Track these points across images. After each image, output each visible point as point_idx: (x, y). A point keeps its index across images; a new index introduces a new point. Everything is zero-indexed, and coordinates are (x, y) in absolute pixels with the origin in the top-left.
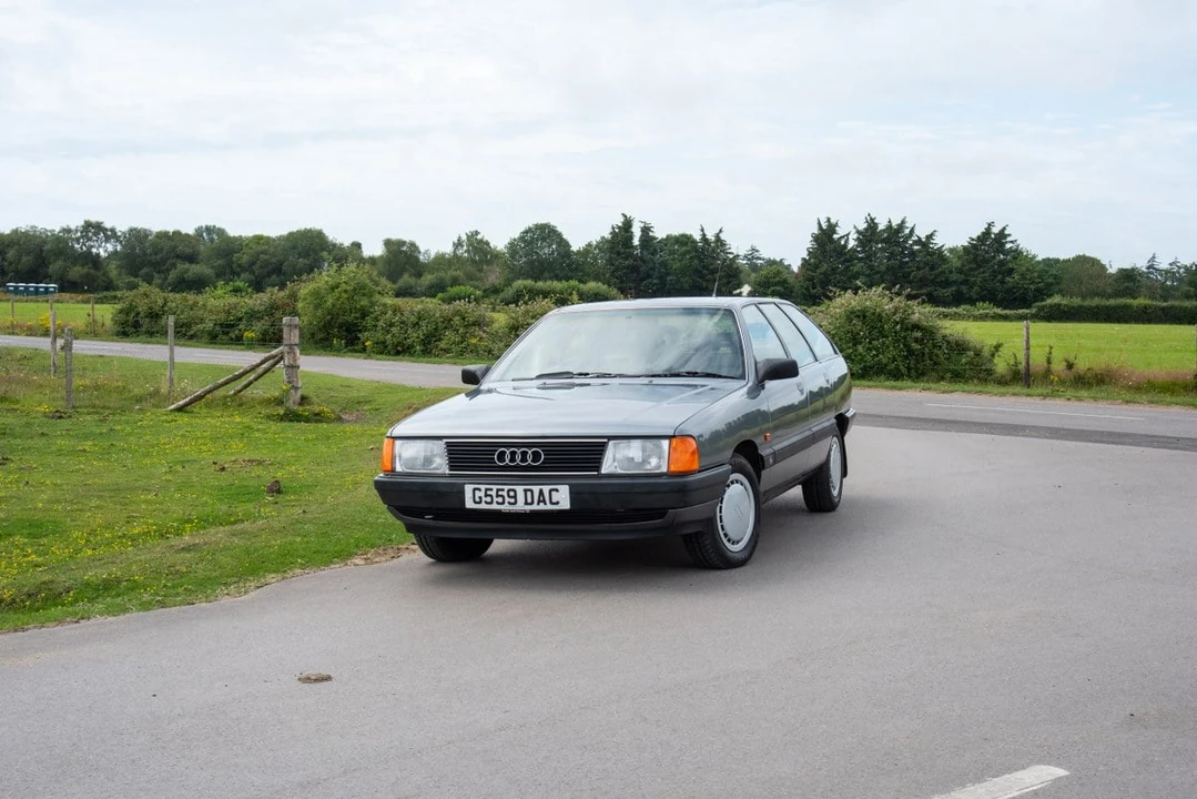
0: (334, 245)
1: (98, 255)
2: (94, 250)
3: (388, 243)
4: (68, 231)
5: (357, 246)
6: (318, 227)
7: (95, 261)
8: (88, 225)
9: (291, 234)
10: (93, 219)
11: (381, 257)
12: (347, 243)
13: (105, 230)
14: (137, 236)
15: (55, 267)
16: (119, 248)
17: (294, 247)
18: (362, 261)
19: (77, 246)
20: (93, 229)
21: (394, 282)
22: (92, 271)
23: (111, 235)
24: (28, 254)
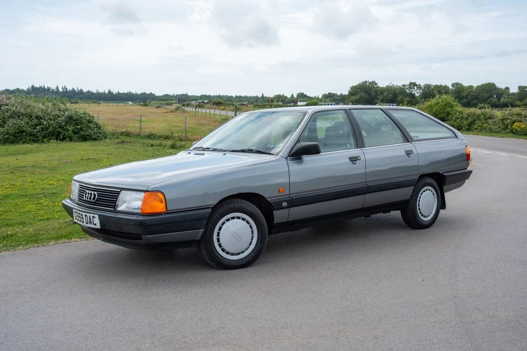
0: (499, 89)
1: (414, 94)
2: (413, 92)
3: (520, 87)
4: (404, 86)
5: (507, 88)
6: (493, 82)
7: (413, 96)
8: (411, 83)
9: (482, 85)
10: (413, 82)
11: (517, 93)
12: (504, 88)
13: (417, 85)
14: (428, 86)
15: (399, 98)
16: (421, 91)
17: (484, 89)
18: (509, 94)
19: (408, 91)
20: (413, 85)
21: (521, 102)
22: (412, 99)
23: (419, 87)
24: (391, 94)
